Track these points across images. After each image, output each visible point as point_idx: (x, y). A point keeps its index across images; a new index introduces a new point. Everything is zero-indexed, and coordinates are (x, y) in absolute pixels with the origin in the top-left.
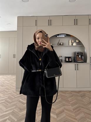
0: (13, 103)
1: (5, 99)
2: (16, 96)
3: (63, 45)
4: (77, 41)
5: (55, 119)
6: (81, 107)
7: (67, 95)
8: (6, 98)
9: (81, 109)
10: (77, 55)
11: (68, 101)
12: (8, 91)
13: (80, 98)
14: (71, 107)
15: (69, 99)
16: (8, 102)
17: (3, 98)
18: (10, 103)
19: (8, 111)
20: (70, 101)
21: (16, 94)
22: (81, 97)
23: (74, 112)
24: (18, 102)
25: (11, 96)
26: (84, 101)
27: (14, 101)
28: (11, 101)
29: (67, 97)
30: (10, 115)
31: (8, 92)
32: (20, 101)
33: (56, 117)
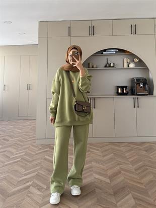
0: (35, 162)
1: (21, 156)
2: (38, 151)
3: (113, 67)
4: (136, 60)
5: (108, 183)
6: (147, 166)
7: (122, 148)
8: (21, 154)
9: (147, 169)
10: (137, 84)
11: (126, 157)
12: (22, 144)
13: (144, 153)
14: (131, 166)
15: (126, 155)
16: (27, 161)
17: (16, 154)
18: (30, 162)
19: (29, 174)
20: (128, 157)
21: (37, 149)
22: (146, 151)
23: (137, 173)
24: (42, 160)
25: (30, 152)
26: (151, 157)
27: (36, 159)
28: (31, 159)
29: (122, 151)
30: (34, 180)
31: (24, 145)
32: (45, 159)
33: (108, 181)
